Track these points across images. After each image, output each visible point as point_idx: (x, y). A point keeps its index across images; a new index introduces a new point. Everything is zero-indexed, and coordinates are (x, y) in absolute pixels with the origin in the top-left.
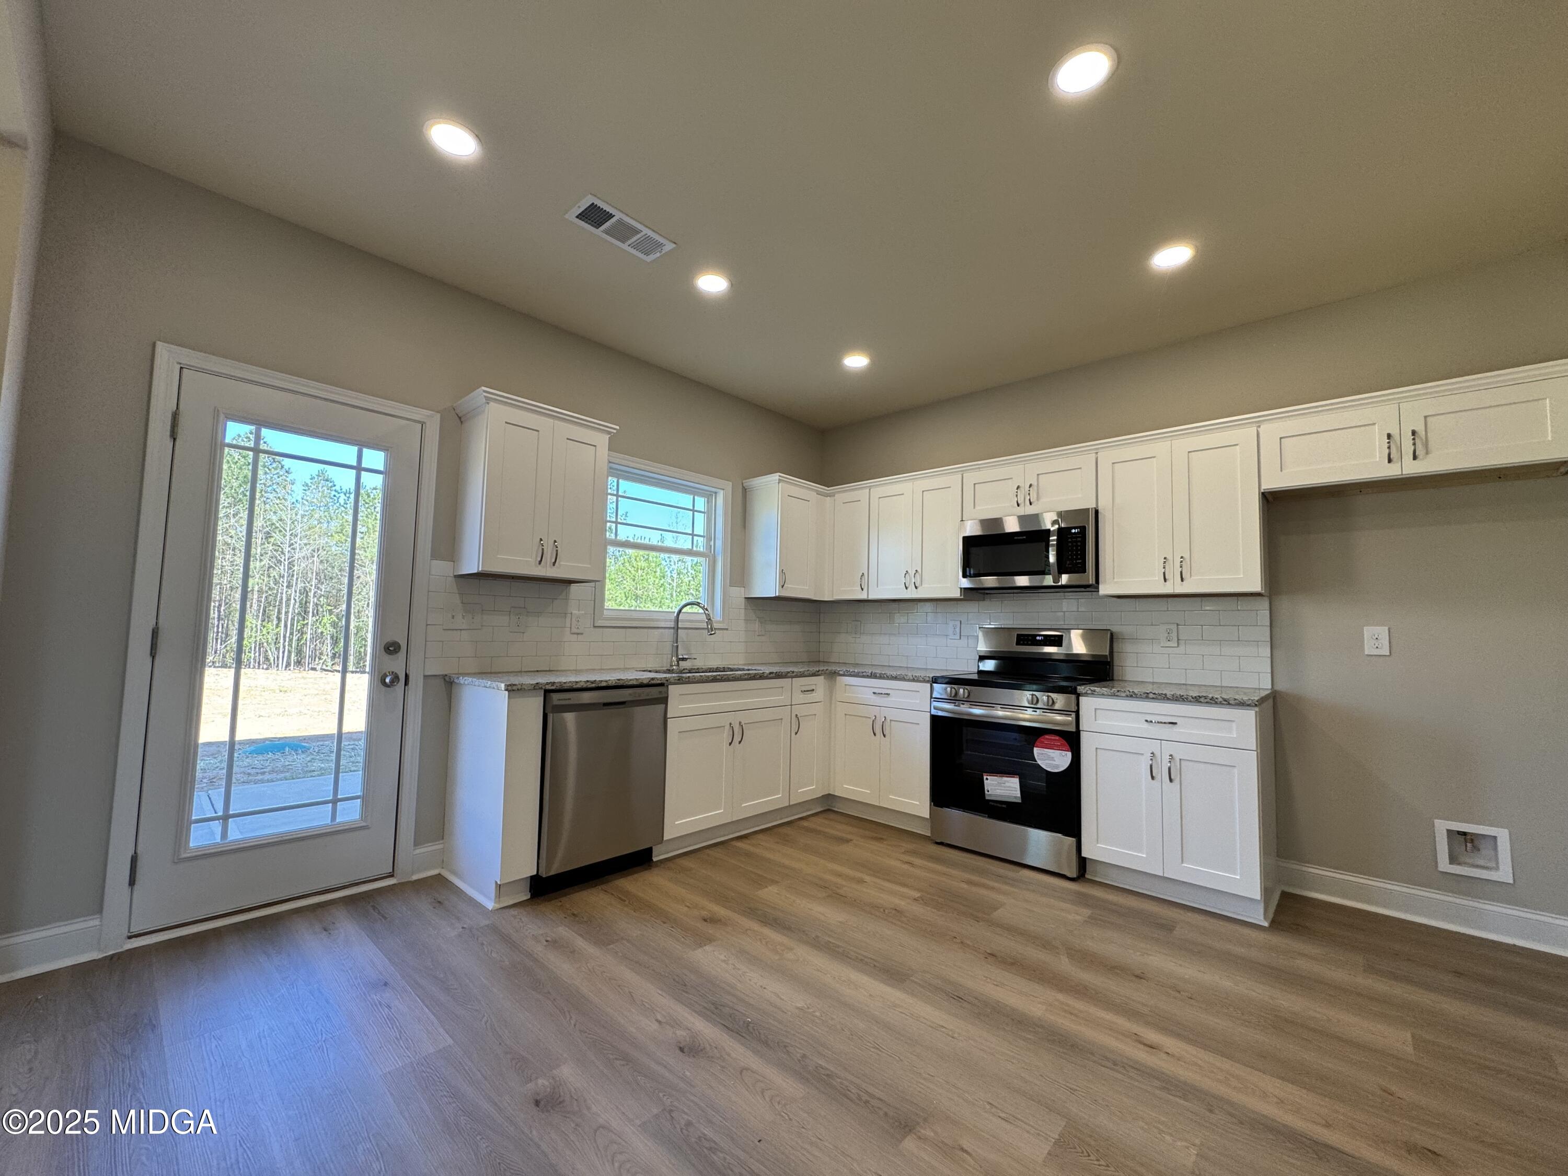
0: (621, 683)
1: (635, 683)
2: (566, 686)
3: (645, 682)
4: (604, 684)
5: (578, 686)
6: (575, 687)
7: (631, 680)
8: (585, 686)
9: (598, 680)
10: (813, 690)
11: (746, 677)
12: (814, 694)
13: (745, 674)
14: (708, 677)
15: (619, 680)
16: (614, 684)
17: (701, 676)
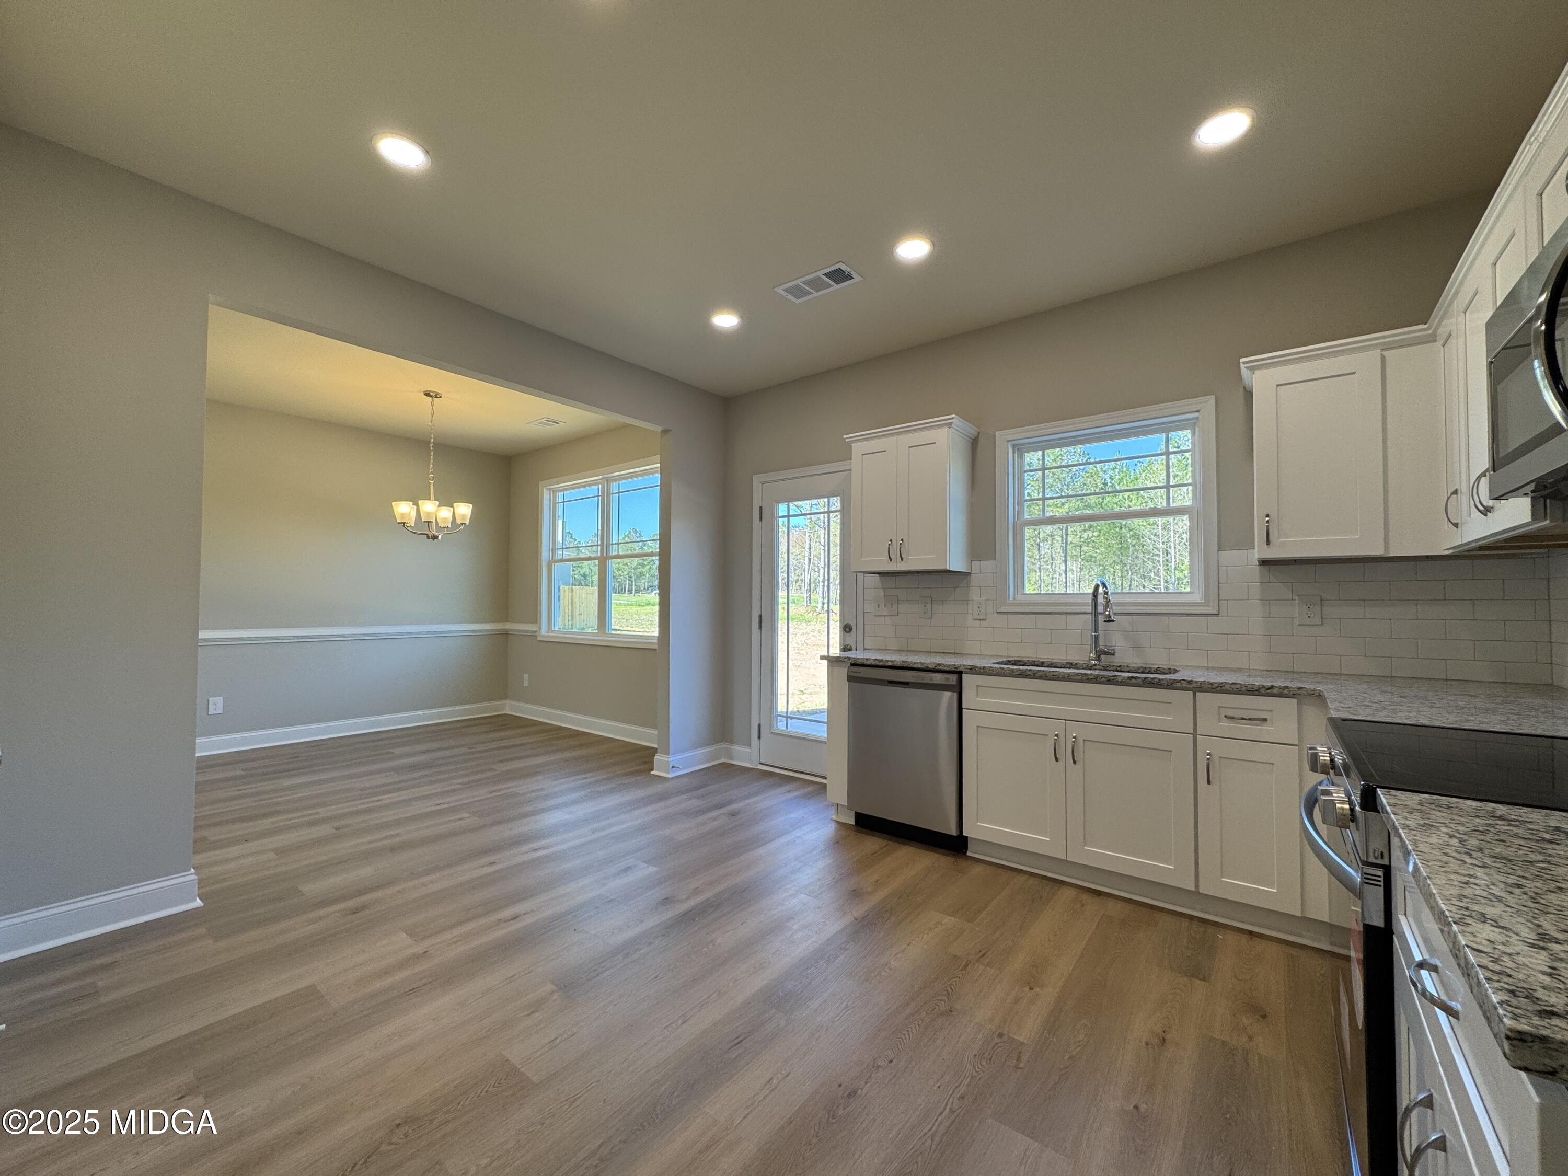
0: (905, 665)
1: (919, 666)
2: (859, 662)
3: (931, 667)
4: (890, 664)
5: (868, 663)
6: (865, 663)
7: (915, 663)
8: (873, 663)
9: (884, 659)
10: (1266, 720)
11: (1078, 677)
12: (1266, 727)
13: (1078, 674)
14: (1013, 670)
15: (904, 662)
16: (899, 664)
17: (1003, 669)
